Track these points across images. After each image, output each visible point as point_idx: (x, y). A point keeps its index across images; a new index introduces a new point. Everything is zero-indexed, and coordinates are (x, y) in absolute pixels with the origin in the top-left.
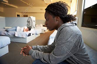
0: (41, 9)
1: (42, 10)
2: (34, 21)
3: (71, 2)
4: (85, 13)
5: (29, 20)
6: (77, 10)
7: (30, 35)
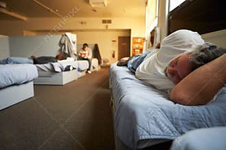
0: (82, 23)
1: (84, 25)
2: (74, 43)
3: (146, 3)
4: (171, 18)
5: (63, 42)
6: (157, 15)
7: (69, 70)
